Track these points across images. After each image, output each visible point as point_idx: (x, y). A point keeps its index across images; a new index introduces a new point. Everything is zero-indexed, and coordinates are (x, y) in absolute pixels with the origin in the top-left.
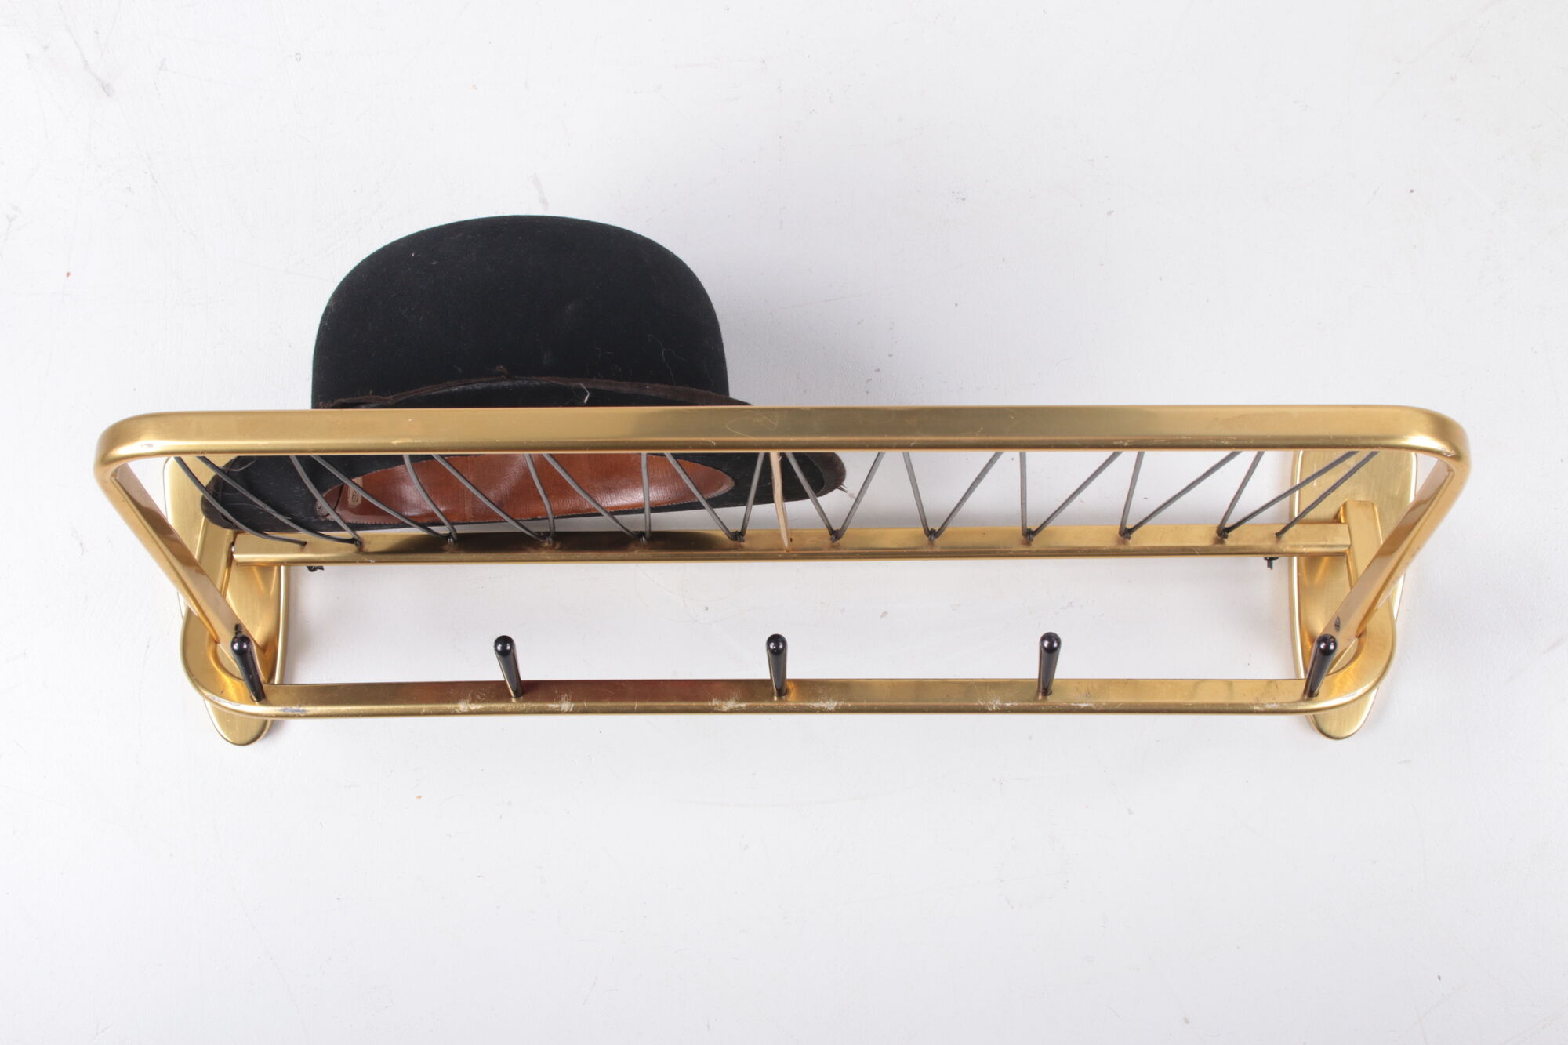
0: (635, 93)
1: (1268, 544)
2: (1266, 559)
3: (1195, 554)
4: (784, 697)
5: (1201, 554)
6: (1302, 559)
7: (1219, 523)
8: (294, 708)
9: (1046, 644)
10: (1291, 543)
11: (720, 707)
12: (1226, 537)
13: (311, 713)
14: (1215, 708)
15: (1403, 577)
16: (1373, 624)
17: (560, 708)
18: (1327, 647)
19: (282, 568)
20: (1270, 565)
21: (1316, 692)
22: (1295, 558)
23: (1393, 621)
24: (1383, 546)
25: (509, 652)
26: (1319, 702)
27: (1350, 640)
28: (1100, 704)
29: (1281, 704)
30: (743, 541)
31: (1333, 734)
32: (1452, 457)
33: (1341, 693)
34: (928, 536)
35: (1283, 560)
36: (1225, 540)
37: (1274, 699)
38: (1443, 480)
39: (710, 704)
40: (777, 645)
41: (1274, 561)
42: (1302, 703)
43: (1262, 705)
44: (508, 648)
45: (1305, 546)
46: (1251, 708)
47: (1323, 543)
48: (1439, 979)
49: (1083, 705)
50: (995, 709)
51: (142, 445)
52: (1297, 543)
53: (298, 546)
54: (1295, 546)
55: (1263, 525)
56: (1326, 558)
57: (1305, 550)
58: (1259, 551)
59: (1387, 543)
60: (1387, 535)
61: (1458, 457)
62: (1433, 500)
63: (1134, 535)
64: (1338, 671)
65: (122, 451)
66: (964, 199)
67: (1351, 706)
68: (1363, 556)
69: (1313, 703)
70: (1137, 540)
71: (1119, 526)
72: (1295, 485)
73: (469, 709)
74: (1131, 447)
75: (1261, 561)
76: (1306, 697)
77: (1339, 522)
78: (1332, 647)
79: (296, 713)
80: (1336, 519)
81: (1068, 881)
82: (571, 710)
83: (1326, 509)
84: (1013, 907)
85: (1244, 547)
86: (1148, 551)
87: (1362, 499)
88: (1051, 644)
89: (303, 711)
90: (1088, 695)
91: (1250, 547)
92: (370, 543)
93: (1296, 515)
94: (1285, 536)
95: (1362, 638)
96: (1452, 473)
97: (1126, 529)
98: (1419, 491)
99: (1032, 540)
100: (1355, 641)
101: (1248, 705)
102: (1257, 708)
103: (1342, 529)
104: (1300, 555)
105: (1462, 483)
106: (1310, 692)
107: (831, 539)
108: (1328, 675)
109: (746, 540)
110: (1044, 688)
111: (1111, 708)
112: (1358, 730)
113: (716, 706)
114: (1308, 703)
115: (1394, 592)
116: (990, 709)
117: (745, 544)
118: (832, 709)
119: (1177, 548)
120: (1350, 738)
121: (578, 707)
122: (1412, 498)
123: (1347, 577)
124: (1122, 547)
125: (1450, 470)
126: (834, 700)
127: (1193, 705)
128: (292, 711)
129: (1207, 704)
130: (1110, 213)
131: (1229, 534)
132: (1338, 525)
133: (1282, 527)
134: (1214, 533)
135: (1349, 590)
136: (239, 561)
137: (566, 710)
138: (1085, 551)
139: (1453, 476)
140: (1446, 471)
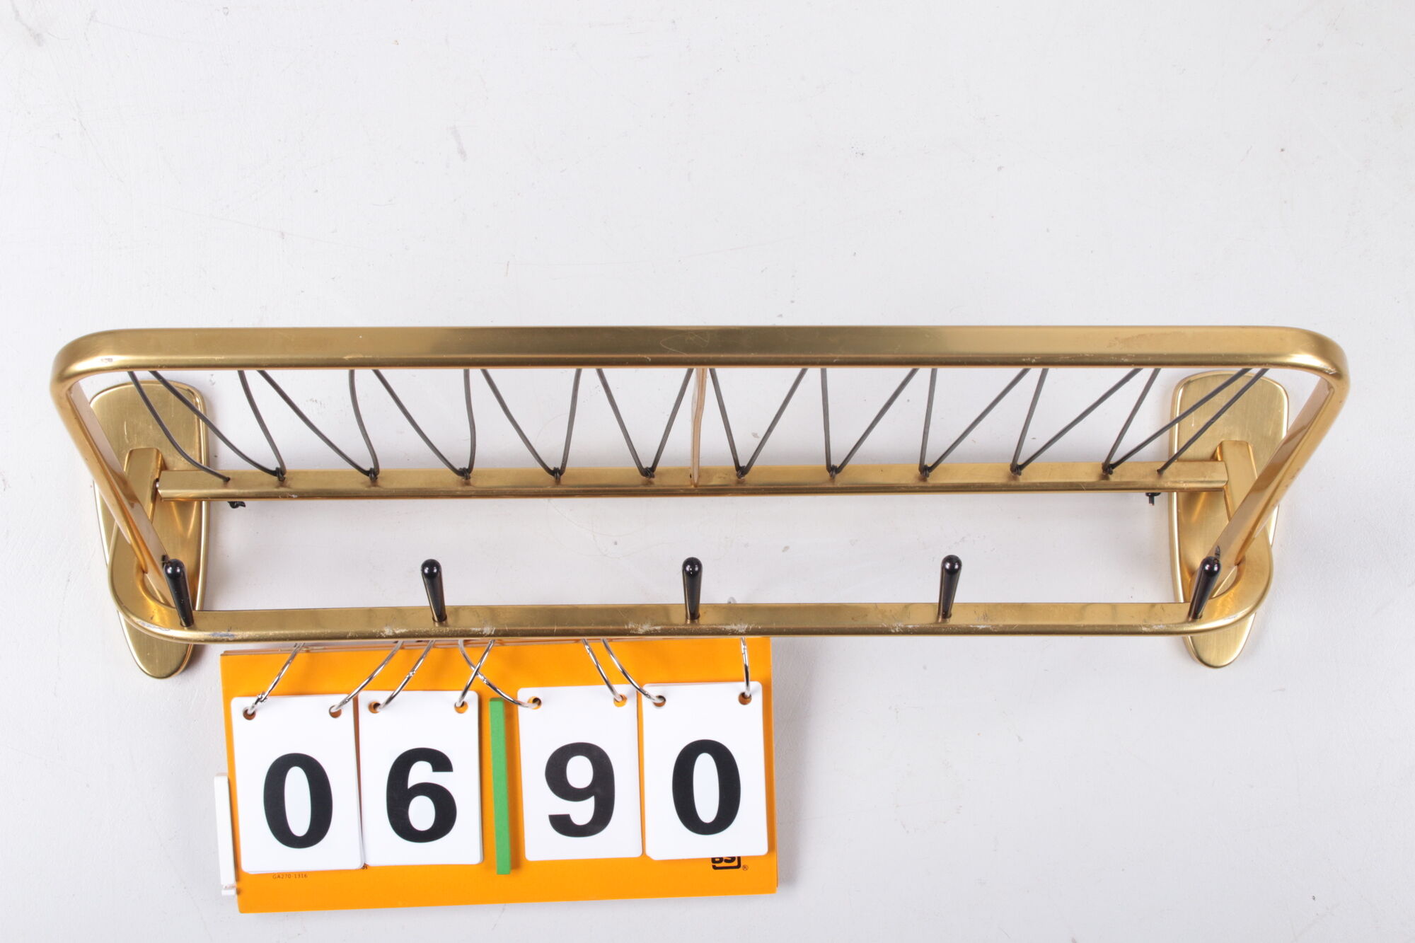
0: (551, 50)
1: (1150, 480)
2: (1147, 494)
3: (1082, 490)
4: (696, 621)
5: (1088, 490)
6: (1181, 494)
7: (1104, 460)
8: (223, 633)
9: (948, 566)
10: (1172, 479)
11: (636, 630)
12: (1111, 473)
13: (240, 637)
14: (1105, 629)
15: (1277, 508)
16: (1250, 553)
17: (482, 631)
18: (1211, 568)
19: (204, 503)
20: (1152, 501)
21: (1200, 614)
22: (1175, 494)
23: (1269, 547)
24: (1258, 480)
25: (436, 574)
26: (1204, 623)
27: (1230, 568)
28: (998, 625)
29: (1167, 626)
30: (653, 477)
31: (1212, 663)
32: (1332, 375)
33: (1222, 616)
34: (829, 471)
35: (1164, 495)
36: (1110, 476)
37: (1161, 620)
38: (1323, 400)
39: (626, 627)
40: (693, 566)
41: (1155, 498)
42: (1187, 625)
43: (1150, 626)
44: (435, 571)
45: (1185, 482)
46: (1139, 629)
47: (1202, 479)
48: (1314, 899)
49: (981, 627)
50: (897, 631)
51: (102, 360)
52: (1177, 479)
53: (221, 481)
54: (1176, 482)
55: (1144, 463)
56: (1204, 493)
57: (1184, 486)
58: (1143, 487)
59: (1261, 477)
60: (1260, 472)
61: (1339, 375)
62: (1311, 425)
63: (1024, 471)
64: (1221, 595)
65: (79, 367)
66: (863, 154)
67: (1231, 628)
68: (1238, 493)
69: (1197, 625)
70: (1027, 476)
71: (1011, 462)
72: (1175, 418)
73: (394, 632)
74: (1037, 364)
75: (1142, 497)
76: (1190, 619)
77: (1217, 460)
78: (1216, 569)
79: (224, 638)
80: (1213, 458)
81: (961, 807)
82: (493, 633)
83: (1203, 448)
84: (908, 832)
85: (1128, 483)
86: (1037, 486)
87: (1237, 439)
88: (952, 566)
89: (233, 635)
90: (986, 617)
91: (1134, 483)
92: (292, 479)
93: (1176, 452)
94: (1166, 472)
95: (1242, 565)
96: (1332, 390)
97: (1017, 465)
98: (1292, 426)
99: (928, 476)
100: (1235, 568)
101: (1136, 626)
102: (1144, 629)
103: (1220, 466)
104: (1180, 490)
105: (1341, 402)
106: (1195, 614)
107: (737, 475)
108: (1211, 598)
109: (656, 477)
110: (944, 611)
111: (1007, 630)
112: (1236, 658)
113: (632, 629)
114: (1192, 624)
115: (1269, 524)
116: (893, 631)
117: (654, 480)
118: (743, 631)
119: (1065, 483)
120: (1227, 667)
121: (499, 631)
122: (1284, 434)
123: (1225, 511)
124: (1013, 483)
125: (1330, 387)
126: (745, 623)
127: (1084, 626)
128: (221, 636)
129: (1099, 626)
130: (1000, 168)
131: (1114, 470)
132: (1216, 463)
133: (1162, 464)
134: (1100, 470)
135: (1228, 522)
136: (163, 496)
137: (488, 633)
138: (978, 487)
139: (1333, 393)
140: (1327, 389)
